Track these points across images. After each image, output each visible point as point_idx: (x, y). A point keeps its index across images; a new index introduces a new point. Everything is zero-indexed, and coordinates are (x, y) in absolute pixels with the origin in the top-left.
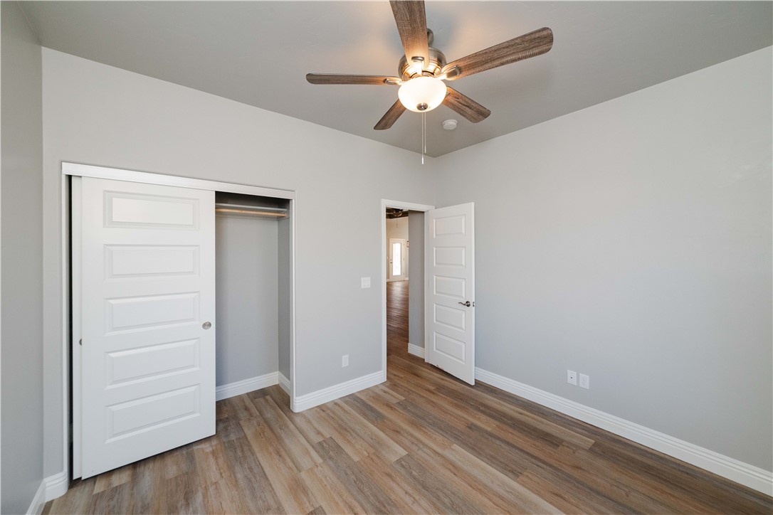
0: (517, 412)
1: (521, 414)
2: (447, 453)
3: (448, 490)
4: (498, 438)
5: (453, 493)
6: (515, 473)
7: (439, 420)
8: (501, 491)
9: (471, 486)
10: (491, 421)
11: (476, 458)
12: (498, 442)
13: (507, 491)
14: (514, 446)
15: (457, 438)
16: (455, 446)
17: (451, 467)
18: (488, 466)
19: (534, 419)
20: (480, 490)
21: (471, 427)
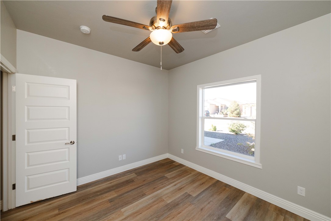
0: (109, 184)
1: (111, 183)
2: (126, 214)
3: (149, 218)
4: (124, 194)
5: (151, 216)
6: (144, 195)
7: (97, 214)
8: (151, 201)
9: (149, 209)
10: (110, 193)
11: (132, 204)
12: (126, 195)
13: (152, 199)
14: (130, 191)
15: (117, 208)
16: (123, 210)
17: (136, 215)
18: (139, 201)
19: (116, 181)
20: (150, 207)
21: (111, 201)
